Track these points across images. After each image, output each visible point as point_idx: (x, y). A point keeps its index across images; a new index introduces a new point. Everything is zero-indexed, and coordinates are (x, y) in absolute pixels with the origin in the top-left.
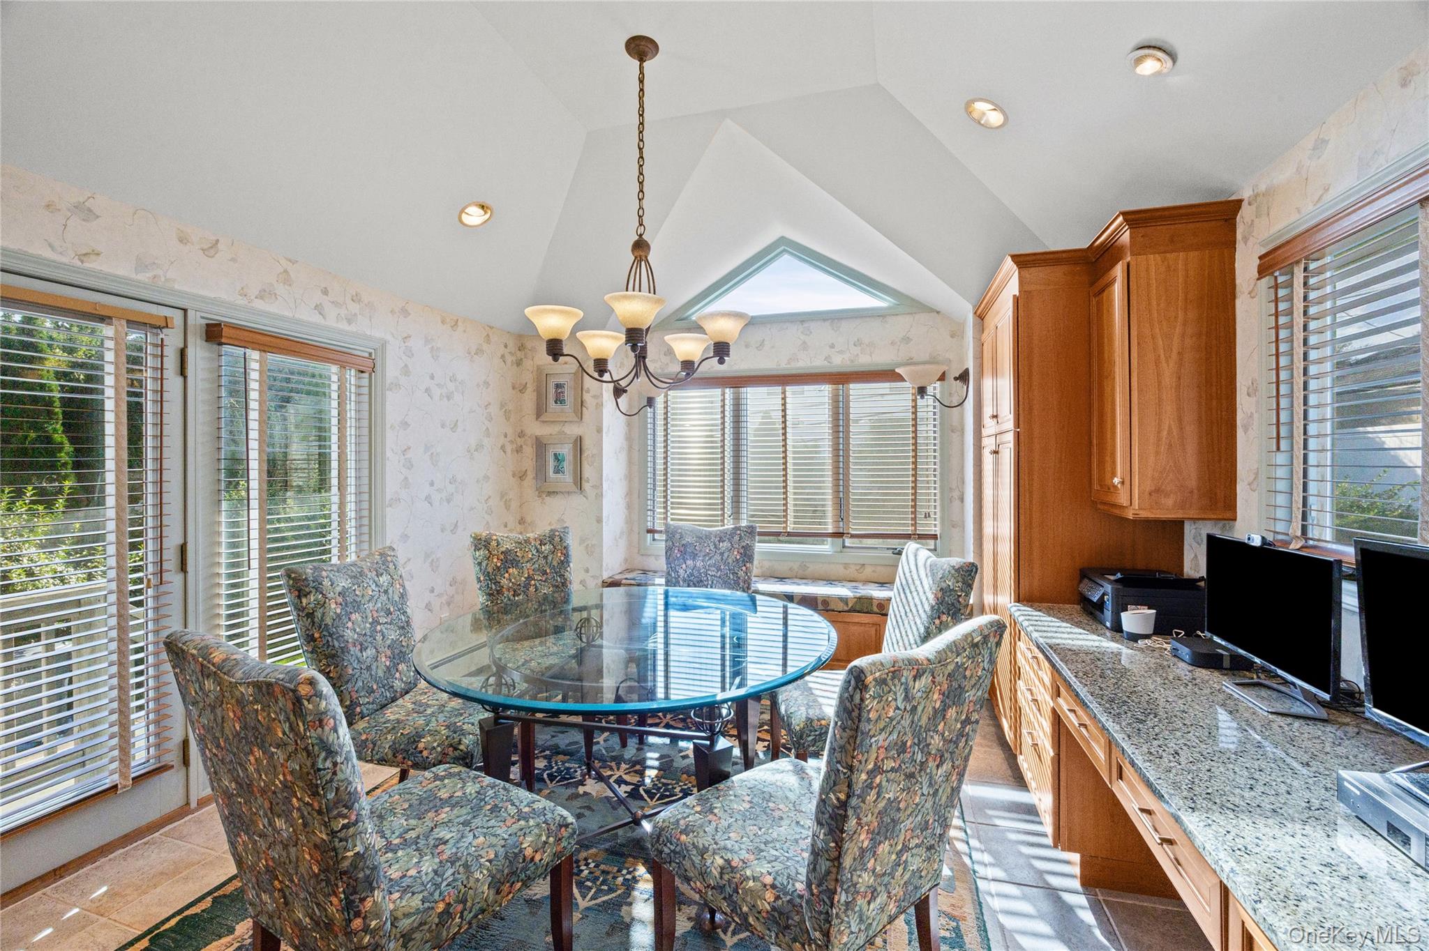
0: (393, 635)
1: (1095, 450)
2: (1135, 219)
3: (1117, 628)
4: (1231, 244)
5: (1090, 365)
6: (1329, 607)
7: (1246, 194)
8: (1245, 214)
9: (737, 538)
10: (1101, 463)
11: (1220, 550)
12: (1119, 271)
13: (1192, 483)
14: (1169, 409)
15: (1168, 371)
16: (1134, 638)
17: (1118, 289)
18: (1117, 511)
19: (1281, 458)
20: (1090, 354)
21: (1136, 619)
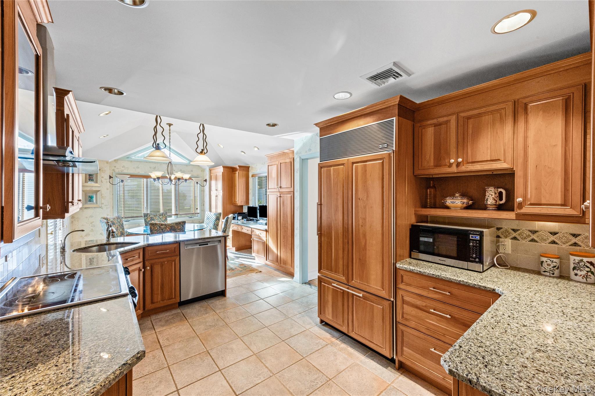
0: (121, 230)
1: (233, 196)
2: (239, 166)
3: (238, 220)
4: (249, 171)
5: (232, 184)
6: (256, 212)
7: (250, 166)
8: (250, 168)
9: (164, 215)
10: (234, 198)
11: (249, 208)
12: (237, 172)
13: (245, 201)
14: (243, 191)
15: (243, 186)
16: (240, 220)
17: (237, 174)
18: (236, 205)
19: (253, 198)
20: (232, 182)
21: (240, 218)
